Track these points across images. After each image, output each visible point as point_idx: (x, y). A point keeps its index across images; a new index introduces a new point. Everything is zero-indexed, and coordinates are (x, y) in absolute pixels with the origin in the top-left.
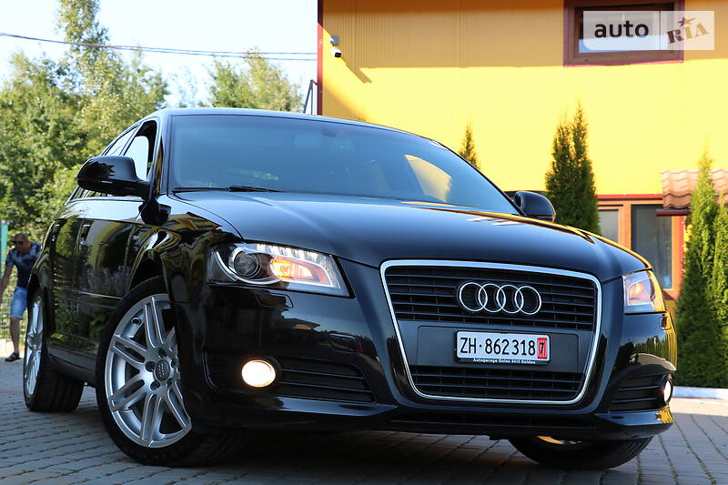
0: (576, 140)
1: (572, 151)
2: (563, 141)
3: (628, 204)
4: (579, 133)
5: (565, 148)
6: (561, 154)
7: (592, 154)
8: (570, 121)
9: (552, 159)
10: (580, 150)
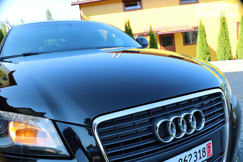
0: (128, 24)
1: (128, 27)
2: (126, 25)
3: (137, 35)
4: (129, 23)
5: (127, 26)
6: (126, 27)
7: (131, 27)
8: (127, 21)
9: (125, 28)
10: (129, 26)
